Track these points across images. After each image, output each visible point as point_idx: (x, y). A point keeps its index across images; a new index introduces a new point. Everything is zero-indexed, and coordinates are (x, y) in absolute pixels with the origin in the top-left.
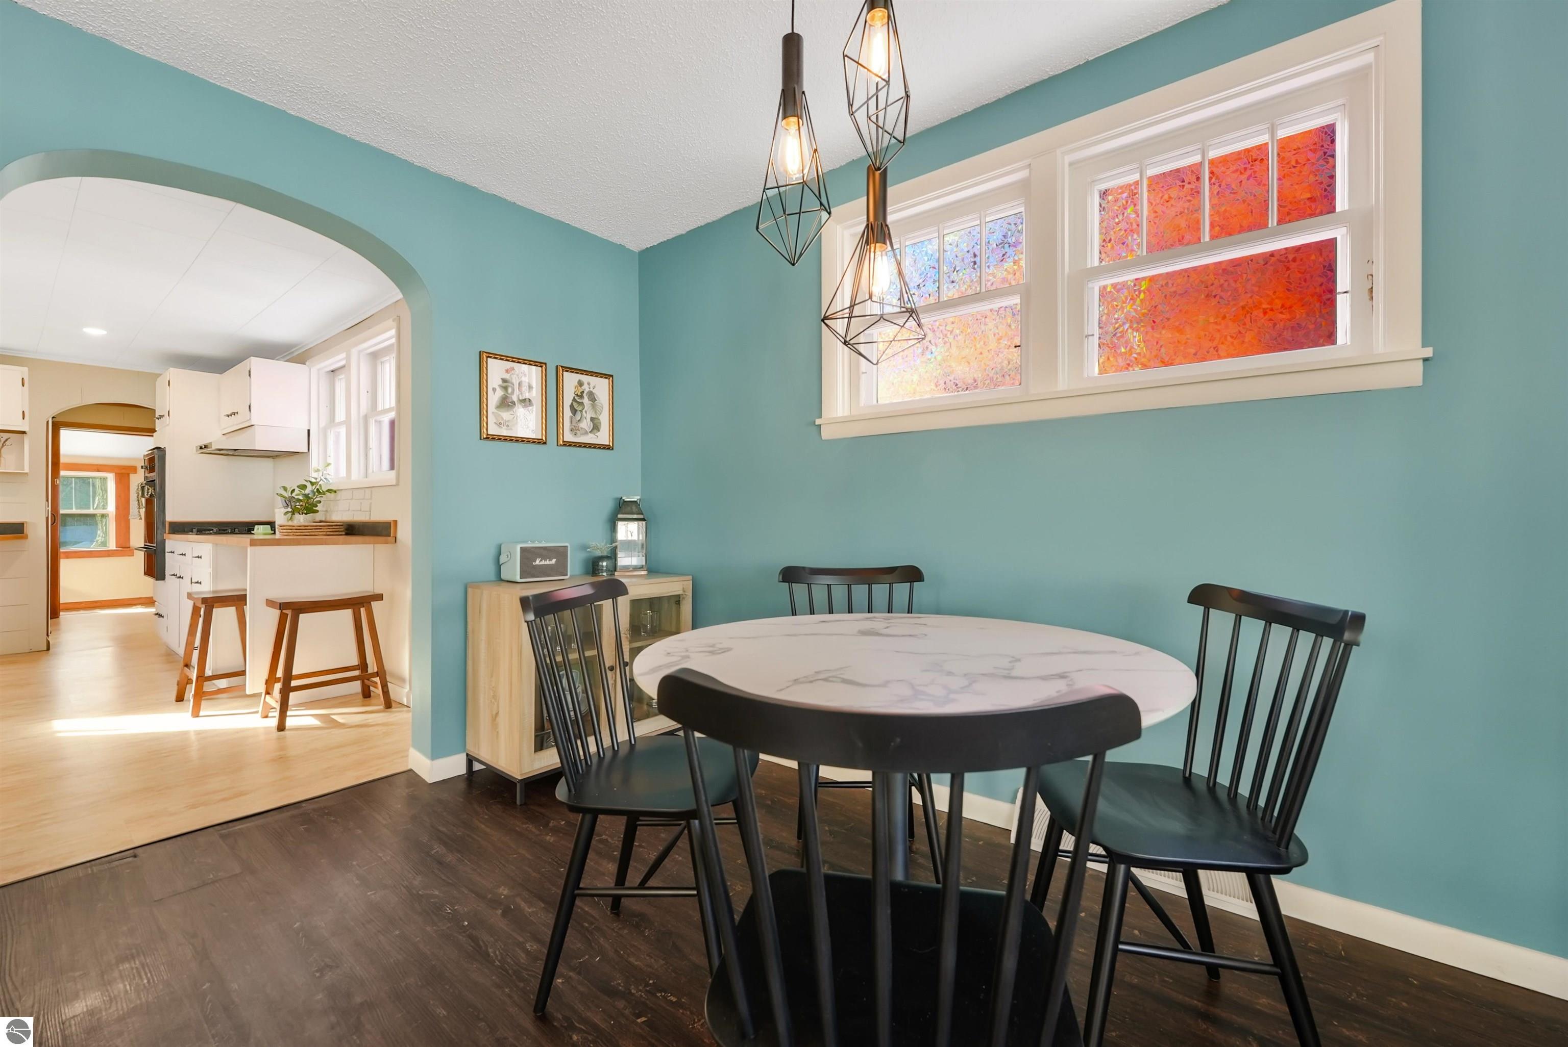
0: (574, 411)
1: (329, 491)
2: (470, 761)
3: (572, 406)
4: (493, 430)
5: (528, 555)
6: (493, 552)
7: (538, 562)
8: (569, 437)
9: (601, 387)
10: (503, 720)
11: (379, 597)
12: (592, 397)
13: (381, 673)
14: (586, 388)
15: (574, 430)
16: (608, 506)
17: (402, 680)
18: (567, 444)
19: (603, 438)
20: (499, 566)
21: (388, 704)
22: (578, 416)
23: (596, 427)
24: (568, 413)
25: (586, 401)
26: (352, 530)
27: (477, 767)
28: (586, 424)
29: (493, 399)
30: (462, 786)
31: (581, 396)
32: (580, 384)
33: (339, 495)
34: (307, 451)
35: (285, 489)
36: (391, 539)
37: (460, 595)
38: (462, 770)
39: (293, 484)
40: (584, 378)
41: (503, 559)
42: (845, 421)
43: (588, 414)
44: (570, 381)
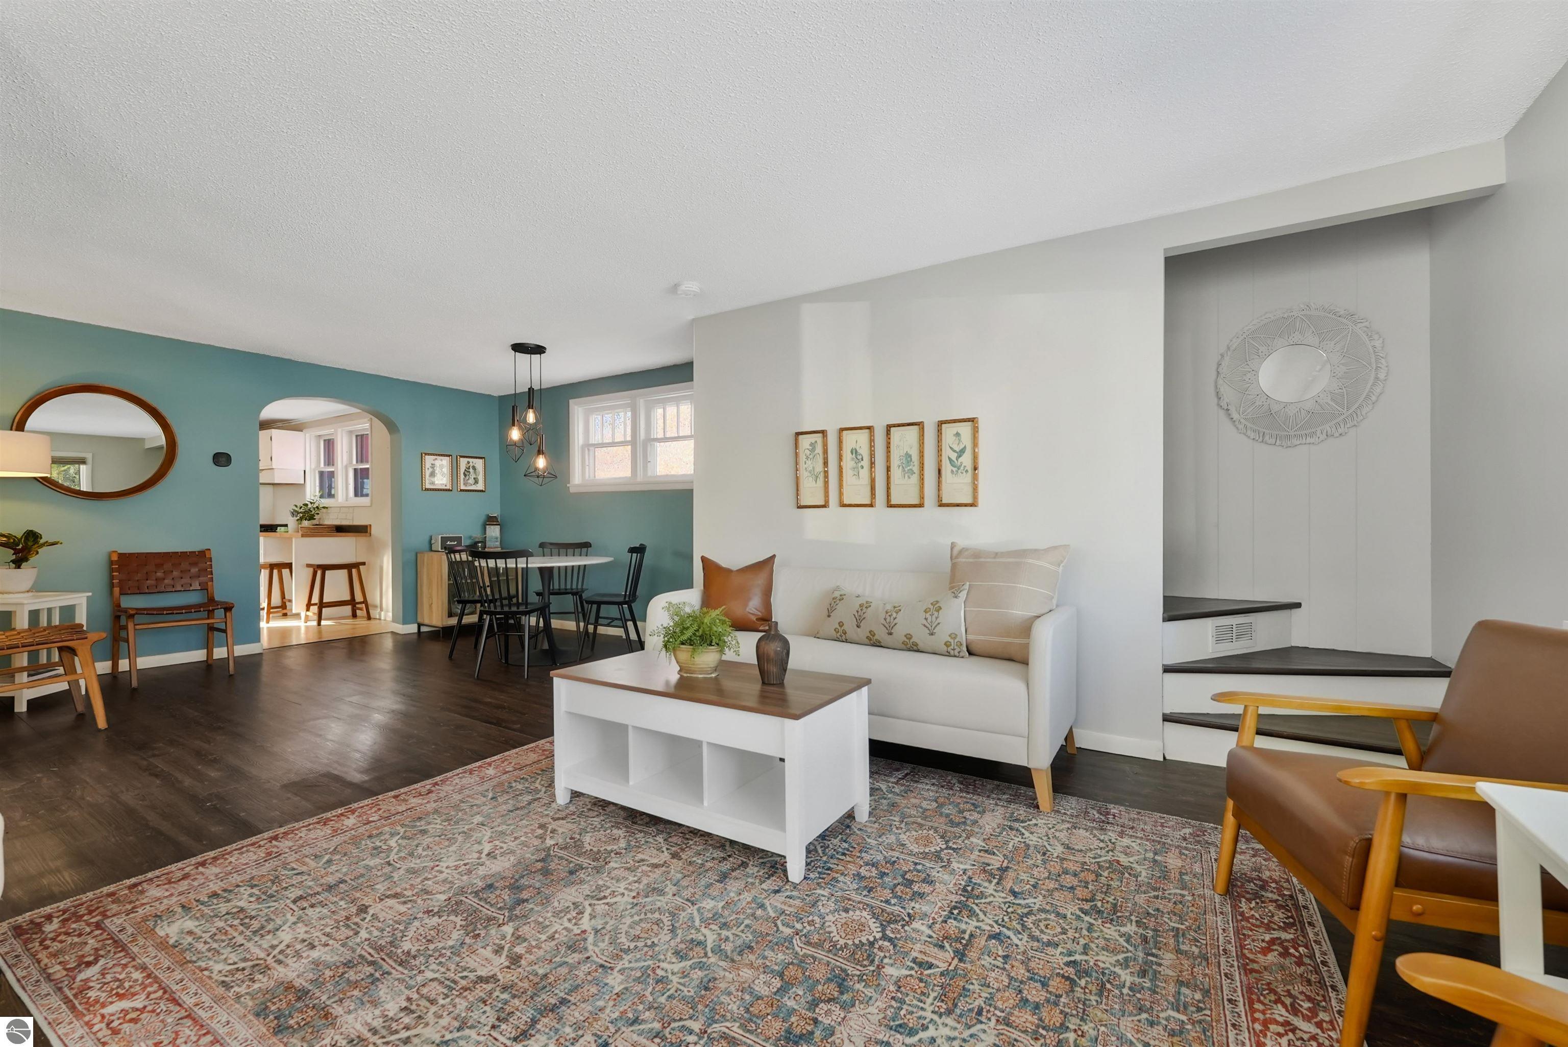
0: (465, 475)
1: (324, 507)
2: (419, 626)
3: (464, 473)
4: (428, 486)
5: (444, 540)
6: (427, 538)
7: (448, 543)
8: (463, 487)
9: (479, 463)
10: (434, 606)
11: (364, 564)
12: (474, 468)
13: (365, 602)
14: (471, 464)
15: (465, 484)
16: (483, 518)
17: (376, 607)
18: (461, 490)
19: (480, 486)
20: (431, 545)
21: (369, 618)
22: (467, 477)
23: (476, 481)
24: (462, 476)
25: (471, 470)
26: (340, 530)
27: (424, 629)
28: (471, 481)
29: (428, 473)
30: (416, 637)
31: (469, 468)
32: (468, 463)
33: (329, 510)
34: (303, 482)
35: (296, 506)
36: (368, 534)
37: (413, 558)
38: (416, 630)
39: (300, 504)
40: (470, 460)
41: (433, 541)
42: (578, 486)
43: (472, 476)
44: (463, 462)
